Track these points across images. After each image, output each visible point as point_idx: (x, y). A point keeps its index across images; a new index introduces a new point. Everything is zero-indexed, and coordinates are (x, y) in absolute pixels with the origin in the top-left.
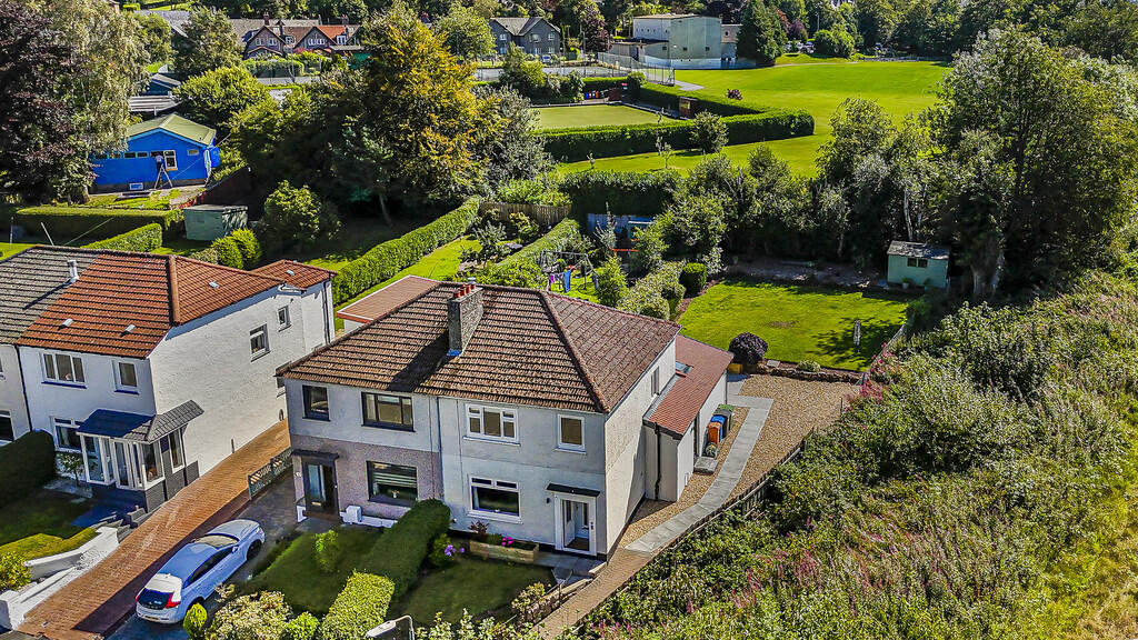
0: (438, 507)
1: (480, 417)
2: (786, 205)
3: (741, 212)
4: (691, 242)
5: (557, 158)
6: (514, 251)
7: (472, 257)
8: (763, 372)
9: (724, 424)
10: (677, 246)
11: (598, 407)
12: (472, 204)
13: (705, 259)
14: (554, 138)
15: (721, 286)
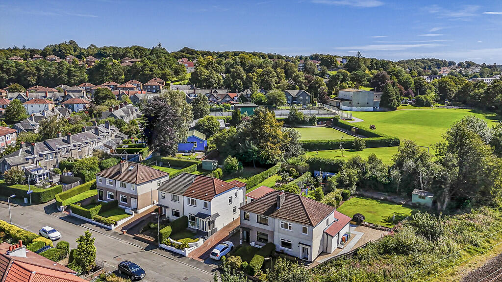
0: (273, 245)
1: (284, 224)
2: (379, 174)
3: (363, 175)
4: (346, 183)
5: (306, 150)
6: (291, 180)
7: (279, 181)
8: (363, 225)
9: (347, 237)
10: (341, 184)
11: (311, 225)
12: (279, 164)
13: (350, 189)
14: (305, 143)
15: (355, 198)
